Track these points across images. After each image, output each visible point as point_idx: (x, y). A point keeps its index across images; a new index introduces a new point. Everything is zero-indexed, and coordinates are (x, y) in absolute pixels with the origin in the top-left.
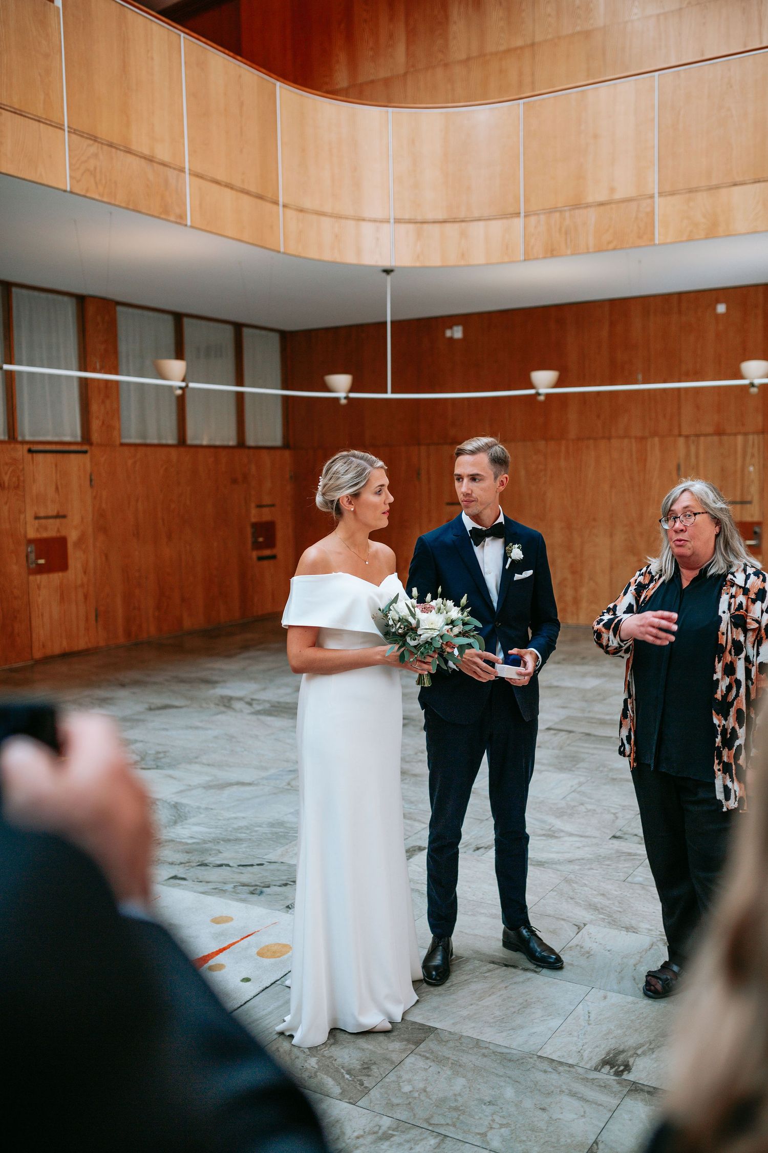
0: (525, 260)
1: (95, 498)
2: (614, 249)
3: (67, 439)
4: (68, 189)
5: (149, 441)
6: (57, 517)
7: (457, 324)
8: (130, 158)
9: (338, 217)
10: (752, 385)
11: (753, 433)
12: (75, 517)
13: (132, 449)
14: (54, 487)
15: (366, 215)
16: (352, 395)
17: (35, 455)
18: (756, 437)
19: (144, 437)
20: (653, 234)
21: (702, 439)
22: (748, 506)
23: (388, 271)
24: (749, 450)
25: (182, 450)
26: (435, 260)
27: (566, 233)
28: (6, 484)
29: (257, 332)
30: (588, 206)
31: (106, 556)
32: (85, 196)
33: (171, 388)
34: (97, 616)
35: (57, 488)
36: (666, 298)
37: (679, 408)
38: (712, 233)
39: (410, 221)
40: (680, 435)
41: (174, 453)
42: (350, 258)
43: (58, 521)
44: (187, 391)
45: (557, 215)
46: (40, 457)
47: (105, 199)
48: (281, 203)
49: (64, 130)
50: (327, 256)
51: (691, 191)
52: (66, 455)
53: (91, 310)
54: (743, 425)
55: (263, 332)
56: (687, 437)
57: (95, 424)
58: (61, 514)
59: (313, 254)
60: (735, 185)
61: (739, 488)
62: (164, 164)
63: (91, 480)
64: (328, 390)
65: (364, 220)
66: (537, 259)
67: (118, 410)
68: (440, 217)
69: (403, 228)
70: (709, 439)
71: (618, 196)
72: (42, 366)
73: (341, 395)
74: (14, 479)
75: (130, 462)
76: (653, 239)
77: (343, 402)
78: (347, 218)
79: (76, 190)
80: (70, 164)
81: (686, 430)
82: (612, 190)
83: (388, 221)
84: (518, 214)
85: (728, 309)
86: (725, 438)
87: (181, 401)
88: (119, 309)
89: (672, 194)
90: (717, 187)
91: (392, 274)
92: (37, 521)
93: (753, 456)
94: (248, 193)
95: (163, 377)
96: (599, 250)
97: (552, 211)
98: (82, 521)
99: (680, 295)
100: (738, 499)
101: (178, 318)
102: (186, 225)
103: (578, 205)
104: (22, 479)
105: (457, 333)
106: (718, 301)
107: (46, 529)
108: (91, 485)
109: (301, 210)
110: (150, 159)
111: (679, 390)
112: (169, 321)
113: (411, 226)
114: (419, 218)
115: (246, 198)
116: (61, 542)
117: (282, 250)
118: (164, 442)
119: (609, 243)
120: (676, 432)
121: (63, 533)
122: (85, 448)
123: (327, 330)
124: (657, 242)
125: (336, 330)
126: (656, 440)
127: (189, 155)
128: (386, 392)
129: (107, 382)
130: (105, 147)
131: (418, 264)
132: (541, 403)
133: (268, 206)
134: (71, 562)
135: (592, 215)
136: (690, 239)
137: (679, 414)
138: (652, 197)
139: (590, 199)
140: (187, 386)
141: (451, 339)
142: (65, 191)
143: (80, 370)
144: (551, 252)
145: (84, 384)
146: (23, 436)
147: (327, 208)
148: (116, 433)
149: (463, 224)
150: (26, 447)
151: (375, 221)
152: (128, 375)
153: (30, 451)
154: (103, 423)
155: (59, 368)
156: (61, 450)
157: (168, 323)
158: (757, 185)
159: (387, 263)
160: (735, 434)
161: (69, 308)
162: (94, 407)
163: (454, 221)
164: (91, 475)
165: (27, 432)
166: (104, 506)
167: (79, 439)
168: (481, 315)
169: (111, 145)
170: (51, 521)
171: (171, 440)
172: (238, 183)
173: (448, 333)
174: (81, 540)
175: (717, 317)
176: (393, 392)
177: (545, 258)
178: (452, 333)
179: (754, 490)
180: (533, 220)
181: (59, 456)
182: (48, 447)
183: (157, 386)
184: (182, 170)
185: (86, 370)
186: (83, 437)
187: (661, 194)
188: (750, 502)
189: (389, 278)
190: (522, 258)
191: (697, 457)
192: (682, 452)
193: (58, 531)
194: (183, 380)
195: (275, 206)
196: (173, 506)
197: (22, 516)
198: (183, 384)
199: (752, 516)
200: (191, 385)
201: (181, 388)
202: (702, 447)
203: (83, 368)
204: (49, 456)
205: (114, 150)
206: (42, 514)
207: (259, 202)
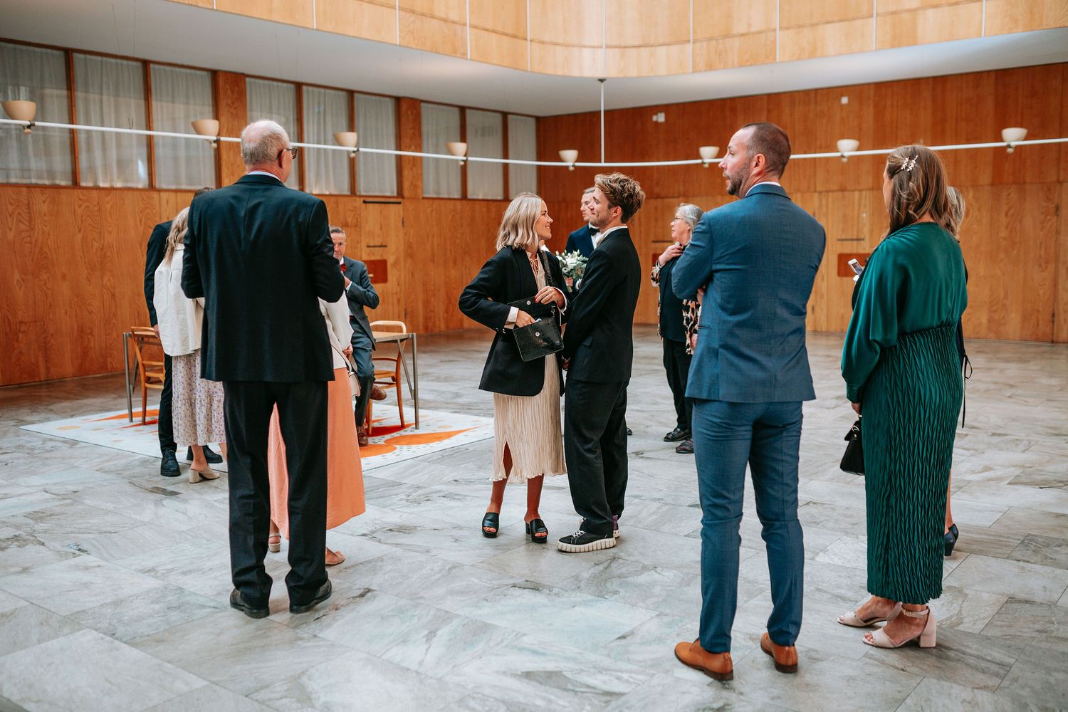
0: (693, 72)
1: (405, 234)
2: (751, 65)
3: (388, 194)
4: (398, 43)
5: (441, 196)
6: (381, 246)
7: (661, 112)
8: (434, 21)
9: (567, 45)
10: (843, 156)
11: (866, 190)
12: (392, 247)
13: (431, 201)
14: (379, 226)
15: (586, 43)
16: (578, 164)
17: (367, 204)
18: (868, 192)
19: (439, 193)
20: (775, 55)
21: (830, 194)
22: (862, 242)
23: (602, 80)
24: (863, 202)
25: (464, 202)
26: (633, 73)
27: (720, 55)
28: (350, 223)
29: (519, 117)
30: (734, 36)
31: (413, 275)
32: (407, 47)
33: (457, 161)
34: (406, 314)
35: (381, 228)
36: (807, 93)
37: (815, 172)
38: (813, 55)
39: (616, 47)
40: (815, 191)
41: (458, 203)
42: (575, 73)
43: (381, 249)
44: (468, 162)
45: (714, 42)
46: (371, 206)
47: (419, 48)
48: (529, 39)
49: (395, 9)
50: (560, 72)
51: (800, 26)
52: (387, 205)
53: (404, 107)
54: (859, 183)
55: (524, 118)
56: (820, 193)
57: (406, 185)
58: (384, 244)
59: (550, 71)
60: (828, 23)
61: (856, 229)
62: (454, 22)
63: (403, 222)
64: (561, 160)
65: (585, 47)
66: (701, 71)
67: (421, 174)
68: (637, 43)
69: (611, 51)
70: (836, 194)
71: (753, 29)
72: (372, 148)
73: (570, 164)
74: (355, 220)
75: (429, 210)
76: (775, 59)
77: (571, 169)
78: (573, 46)
79: (403, 44)
80: (399, 29)
81: (819, 188)
82: (750, 25)
83: (601, 47)
84: (688, 41)
85: (849, 100)
86: (846, 193)
87: (464, 169)
88: (422, 104)
89: (788, 28)
90: (817, 24)
91: (605, 82)
92: (368, 249)
93: (865, 206)
94: (506, 35)
95: (453, 154)
96: (741, 65)
97: (710, 39)
98: (397, 250)
99: (816, 90)
100: (855, 237)
101: (463, 110)
102: (467, 59)
103: (727, 36)
104: (359, 220)
105: (661, 118)
106: (842, 95)
107: (374, 254)
108: (403, 226)
109: (543, 43)
110: (446, 20)
111: (815, 159)
112: (456, 111)
113: (617, 50)
114: (623, 44)
115: (505, 38)
116: (383, 263)
117: (529, 70)
118: (452, 197)
119: (747, 61)
120: (812, 189)
121: (385, 258)
122: (400, 200)
123: (569, 116)
124: (778, 60)
125: (575, 116)
126: (799, 195)
127: (470, 15)
128: (601, 162)
129: (414, 157)
130: (419, 17)
131: (622, 76)
132: (705, 169)
133: (520, 42)
134: (389, 277)
135: (736, 42)
136: (799, 59)
137: (815, 175)
138: (775, 30)
139: (735, 32)
140: (467, 160)
141: (656, 123)
142: (396, 45)
143: (397, 150)
144: (710, 67)
145: (399, 159)
146: (360, 192)
147: (560, 41)
148: (419, 190)
149: (653, 48)
150: (362, 199)
151: (592, 47)
152: (428, 153)
153: (364, 202)
154: (411, 183)
155: (383, 149)
156: (384, 201)
157: (456, 113)
158: (841, 24)
159: (601, 76)
160: (854, 191)
161: (389, 106)
162: (406, 173)
163: (646, 46)
164: (403, 219)
165: (362, 189)
166: (411, 240)
167: (395, 194)
168: (677, 105)
169: (423, 15)
170: (377, 249)
171: (457, 195)
172: (499, 29)
173: (655, 118)
174: (397, 262)
175: (842, 106)
176: (605, 162)
177: (706, 71)
178: (657, 118)
179: (866, 230)
180: (698, 45)
181: (383, 205)
182: (376, 200)
183: (447, 160)
184: (465, 25)
185: (400, 150)
186: (398, 193)
187: (781, 28)
188: (863, 239)
189: (602, 85)
190: (691, 71)
191: (827, 207)
192: (816, 203)
193: (382, 255)
194: (465, 155)
195: (525, 41)
196: (458, 241)
197: (359, 245)
198: (465, 158)
199: (865, 249)
200: (470, 159)
201: (463, 161)
202: (830, 200)
203: (399, 148)
204: (376, 205)
205: (424, 17)
206: (372, 244)
207: (515, 40)
